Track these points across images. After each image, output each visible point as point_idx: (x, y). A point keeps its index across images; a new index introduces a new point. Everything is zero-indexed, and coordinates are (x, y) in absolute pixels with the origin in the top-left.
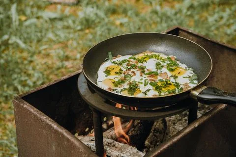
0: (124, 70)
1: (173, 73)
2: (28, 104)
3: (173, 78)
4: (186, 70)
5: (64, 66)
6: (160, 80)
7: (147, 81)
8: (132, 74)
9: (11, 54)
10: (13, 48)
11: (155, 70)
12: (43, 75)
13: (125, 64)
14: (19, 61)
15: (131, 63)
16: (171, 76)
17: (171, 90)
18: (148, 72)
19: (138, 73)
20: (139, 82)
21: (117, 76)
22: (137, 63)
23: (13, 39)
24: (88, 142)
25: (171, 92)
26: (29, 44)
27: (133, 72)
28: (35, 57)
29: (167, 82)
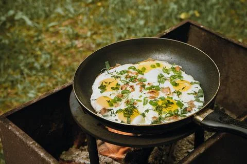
0: (122, 84)
1: (177, 89)
2: (13, 125)
3: (176, 94)
4: (192, 83)
5: (74, 45)
6: (161, 98)
7: (146, 99)
8: (131, 90)
9: (17, 32)
10: (20, 25)
11: (156, 84)
12: (51, 56)
13: (123, 77)
14: (26, 40)
15: (130, 74)
16: (175, 92)
17: (173, 111)
18: (149, 86)
19: (137, 87)
20: (138, 100)
21: (113, 92)
22: (137, 74)
23: (20, 15)
24: (85, 159)
25: (173, 113)
26: (36, 20)
27: (132, 87)
28: (43, 36)
29: (168, 101)
